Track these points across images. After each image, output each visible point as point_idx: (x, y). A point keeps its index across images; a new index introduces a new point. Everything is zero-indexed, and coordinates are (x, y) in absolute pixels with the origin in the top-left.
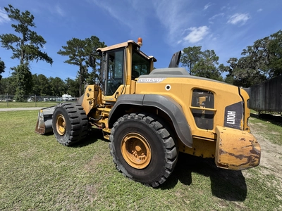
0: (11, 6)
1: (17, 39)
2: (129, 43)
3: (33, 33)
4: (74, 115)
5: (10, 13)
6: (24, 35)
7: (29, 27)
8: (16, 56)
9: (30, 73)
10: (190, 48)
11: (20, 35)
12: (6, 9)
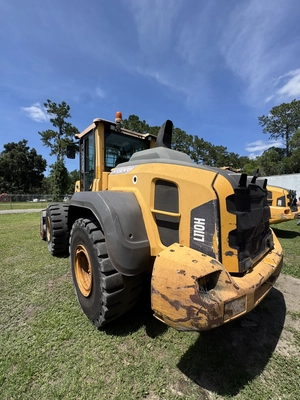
0: (49, 101)
1: (54, 134)
2: (96, 123)
3: (68, 125)
4: (57, 218)
5: (48, 108)
6: (61, 128)
7: (65, 120)
8: (54, 152)
9: (65, 169)
10: (283, 105)
11: (56, 130)
12: (46, 105)
